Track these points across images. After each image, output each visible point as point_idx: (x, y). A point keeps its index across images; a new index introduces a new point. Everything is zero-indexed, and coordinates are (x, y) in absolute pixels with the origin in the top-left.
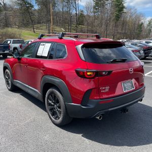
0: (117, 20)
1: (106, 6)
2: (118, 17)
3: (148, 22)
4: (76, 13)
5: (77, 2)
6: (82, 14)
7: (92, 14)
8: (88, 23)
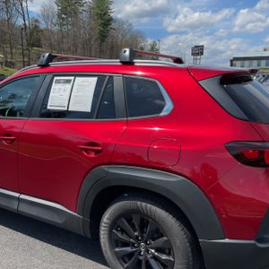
0: (103, 41)
1: (80, 16)
2: (103, 36)
3: (150, 47)
4: (25, 24)
5: (24, 4)
6: (36, 27)
7: (56, 28)
8: (50, 44)
